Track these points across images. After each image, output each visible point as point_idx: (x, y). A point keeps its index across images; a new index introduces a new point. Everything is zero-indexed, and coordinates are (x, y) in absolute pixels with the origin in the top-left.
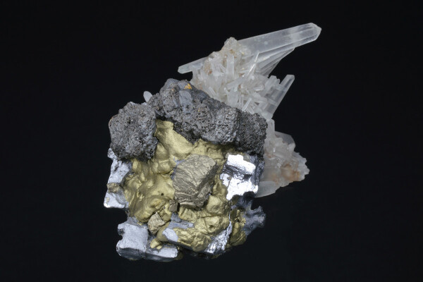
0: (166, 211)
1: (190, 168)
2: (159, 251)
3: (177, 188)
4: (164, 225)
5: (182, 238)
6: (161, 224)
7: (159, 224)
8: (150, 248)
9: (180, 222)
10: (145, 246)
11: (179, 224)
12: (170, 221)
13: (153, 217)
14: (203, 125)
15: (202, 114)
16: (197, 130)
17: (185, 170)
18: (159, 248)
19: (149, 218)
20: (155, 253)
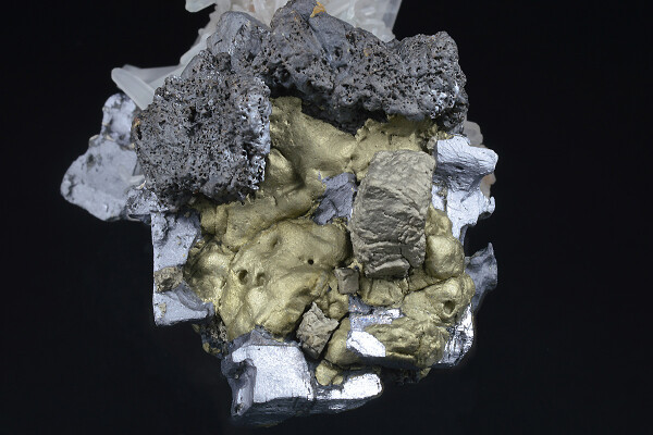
0: (334, 295)
1: (395, 182)
2: (340, 388)
3: (369, 235)
4: (338, 328)
5: (395, 344)
6: (331, 328)
7: (327, 329)
8: (321, 386)
9: (371, 312)
10: (309, 385)
11: (369, 317)
12: (347, 315)
13: (310, 317)
14: (386, 82)
15: (375, 60)
16: (376, 96)
17: (388, 187)
18: (339, 381)
19: (301, 319)
20: (335, 395)
